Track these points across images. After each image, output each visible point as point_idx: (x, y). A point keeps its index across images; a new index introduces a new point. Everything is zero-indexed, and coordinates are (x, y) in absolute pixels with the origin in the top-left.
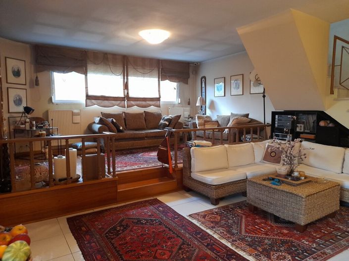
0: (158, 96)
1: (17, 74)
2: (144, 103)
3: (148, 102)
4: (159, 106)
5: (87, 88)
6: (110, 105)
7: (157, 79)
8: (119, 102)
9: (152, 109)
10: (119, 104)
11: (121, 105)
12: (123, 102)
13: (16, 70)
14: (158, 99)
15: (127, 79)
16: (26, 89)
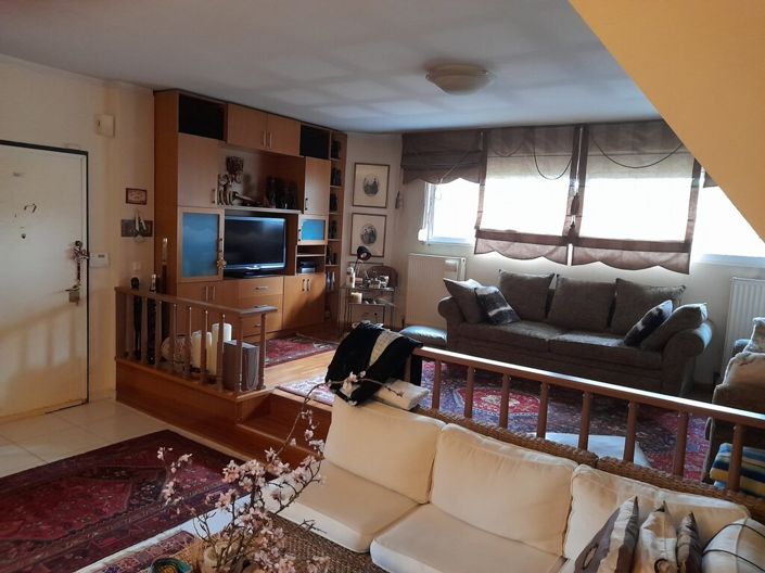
0: (681, 238)
1: (372, 189)
2: (628, 255)
3: (642, 253)
4: (685, 270)
5: (480, 212)
6: (528, 255)
7: (689, 180)
8: (552, 248)
9: (655, 275)
10: (552, 253)
11: (554, 256)
12: (563, 248)
13: (371, 183)
14: (685, 247)
15: (582, 186)
16: (385, 216)
